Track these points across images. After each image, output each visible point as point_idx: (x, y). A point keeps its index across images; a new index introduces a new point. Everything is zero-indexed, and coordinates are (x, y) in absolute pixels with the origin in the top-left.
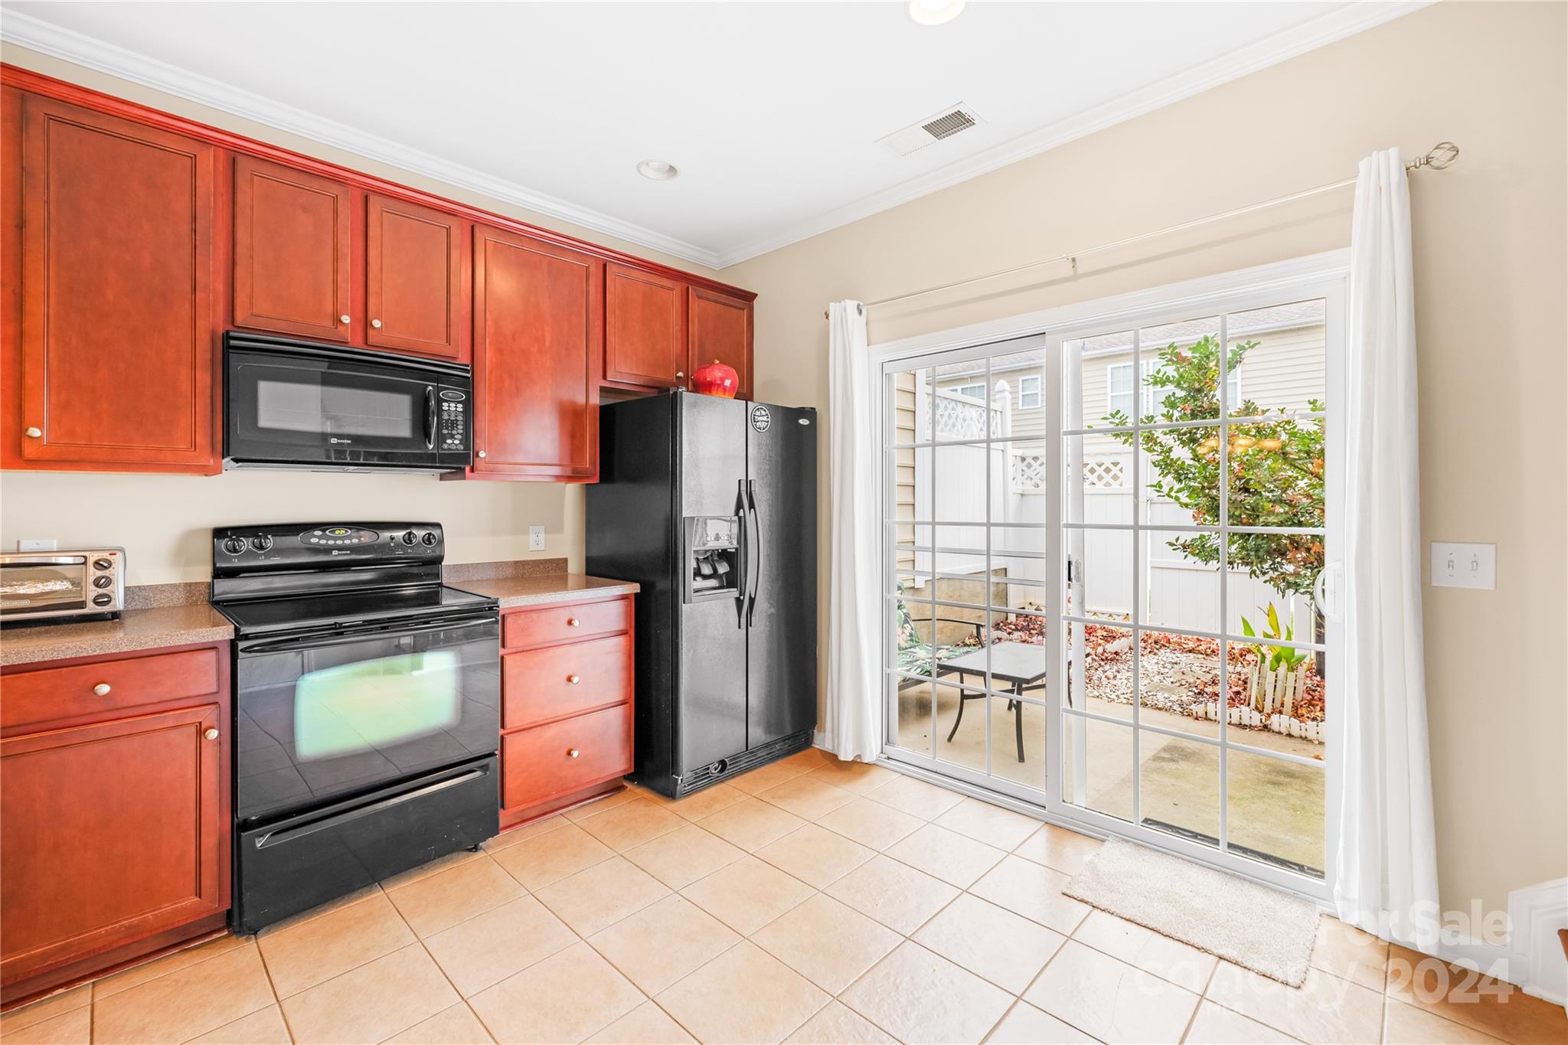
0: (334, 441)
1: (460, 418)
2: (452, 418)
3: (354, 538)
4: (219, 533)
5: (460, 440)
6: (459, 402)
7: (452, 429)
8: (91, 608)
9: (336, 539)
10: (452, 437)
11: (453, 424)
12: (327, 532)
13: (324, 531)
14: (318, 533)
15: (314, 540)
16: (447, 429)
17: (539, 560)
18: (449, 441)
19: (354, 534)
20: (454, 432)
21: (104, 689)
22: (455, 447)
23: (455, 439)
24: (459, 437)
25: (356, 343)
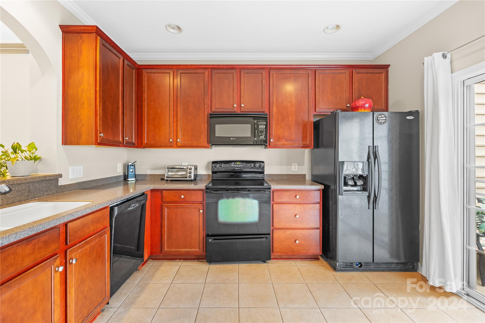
0: (232, 139)
1: (264, 130)
2: (262, 130)
3: (241, 165)
4: (214, 162)
5: (264, 136)
6: (264, 125)
7: (262, 133)
8: (188, 179)
9: (237, 165)
10: (262, 136)
11: (262, 132)
12: (235, 163)
13: (234, 163)
14: (233, 163)
15: (232, 165)
16: (260, 133)
17: (295, 174)
18: (261, 137)
19: (241, 164)
20: (263, 134)
21: (183, 197)
22: (263, 139)
23: (263, 136)
24: (264, 135)
25: (239, 112)
